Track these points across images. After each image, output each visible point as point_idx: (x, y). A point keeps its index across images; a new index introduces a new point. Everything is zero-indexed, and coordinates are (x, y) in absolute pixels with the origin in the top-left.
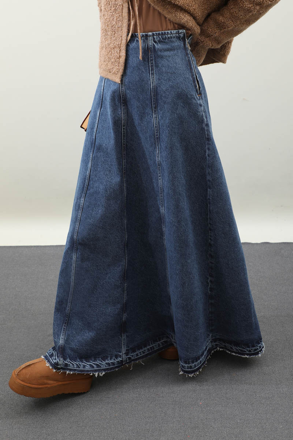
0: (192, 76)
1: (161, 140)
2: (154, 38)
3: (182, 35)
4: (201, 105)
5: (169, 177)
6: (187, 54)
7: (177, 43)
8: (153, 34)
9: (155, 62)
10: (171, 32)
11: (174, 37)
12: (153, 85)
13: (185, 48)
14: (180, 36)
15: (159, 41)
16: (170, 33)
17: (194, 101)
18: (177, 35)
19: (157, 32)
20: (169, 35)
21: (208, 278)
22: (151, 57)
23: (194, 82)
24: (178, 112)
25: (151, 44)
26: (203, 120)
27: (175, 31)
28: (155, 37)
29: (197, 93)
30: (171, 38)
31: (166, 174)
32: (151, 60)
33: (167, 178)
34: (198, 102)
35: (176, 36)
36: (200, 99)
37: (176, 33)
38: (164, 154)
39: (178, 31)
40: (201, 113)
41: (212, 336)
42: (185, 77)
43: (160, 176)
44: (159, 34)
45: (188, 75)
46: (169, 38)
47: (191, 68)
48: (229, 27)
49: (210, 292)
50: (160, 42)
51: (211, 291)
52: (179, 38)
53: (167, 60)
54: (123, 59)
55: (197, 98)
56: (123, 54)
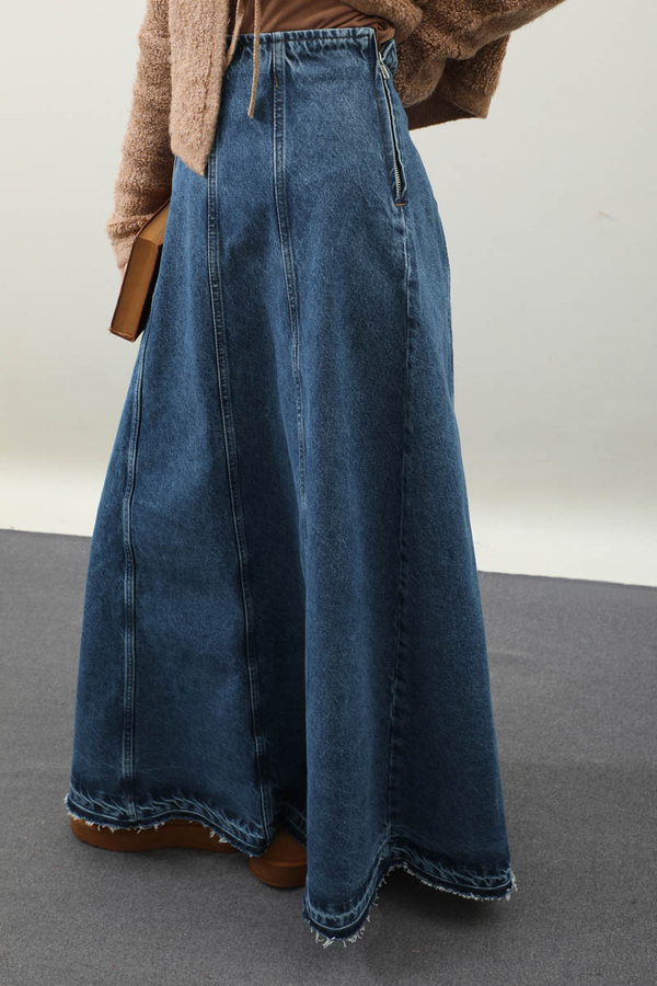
0: (386, 150)
1: (302, 316)
2: (287, 47)
3: (364, 42)
4: (401, 232)
6: (377, 94)
7: (350, 61)
8: (287, 37)
9: (289, 108)
10: (333, 33)
11: (342, 46)
12: (280, 170)
13: (373, 77)
14: (360, 45)
15: (300, 55)
16: (330, 34)
17: (382, 217)
18: (351, 40)
19: (296, 32)
20: (328, 41)
21: (390, 683)
22: (278, 96)
23: (389, 167)
24: (338, 243)
25: (279, 62)
26: (402, 271)
27: (345, 31)
28: (291, 43)
29: (395, 196)
30: (335, 47)
32: (279, 104)
34: (394, 221)
35: (348, 43)
36: (399, 216)
37: (348, 36)
39: (354, 31)
40: (399, 251)
41: (392, 829)
42: (363, 153)
43: (299, 411)
44: (301, 36)
45: (374, 148)
46: (327, 47)
47: (384, 131)
48: (507, 9)
49: (393, 718)
50: (304, 57)
51: (396, 715)
52: (356, 49)
53: (320, 104)
54: (211, 117)
55: (392, 211)
56: (214, 102)
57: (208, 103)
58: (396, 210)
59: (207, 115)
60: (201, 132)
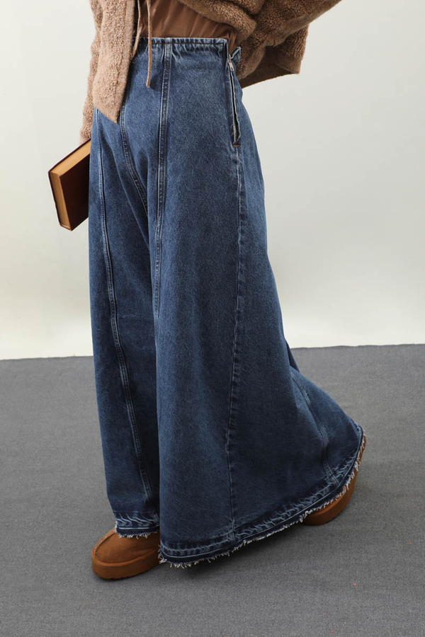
0: (229, 114)
1: (166, 208)
2: (174, 47)
3: (220, 47)
4: (236, 162)
5: (171, 266)
6: (226, 79)
7: (211, 58)
8: (174, 41)
9: (171, 83)
10: (202, 40)
11: (207, 49)
12: (164, 120)
13: (224, 68)
14: (217, 48)
15: (181, 52)
16: (200, 41)
17: (224, 153)
18: (212, 46)
19: (179, 39)
20: (198, 45)
21: (225, 432)
22: (166, 76)
23: (230, 124)
24: (197, 167)
25: (168, 55)
26: (236, 186)
27: (209, 39)
28: (176, 45)
29: (233, 141)
30: (202, 49)
31: (168, 261)
32: (166, 81)
33: (169, 267)
34: (232, 156)
35: (210, 47)
36: (235, 153)
37: (211, 43)
38: (169, 229)
39: (215, 40)
40: (235, 174)
42: (215, 115)
43: (158, 263)
44: (182, 41)
45: (222, 112)
46: (197, 49)
47: (228, 102)
50: (183, 54)
52: (215, 51)
53: (191, 83)
54: (121, 88)
55: (231, 150)
56: (123, 80)
57: (119, 80)
58: (233, 149)
59: (118, 88)
60: (115, 97)
